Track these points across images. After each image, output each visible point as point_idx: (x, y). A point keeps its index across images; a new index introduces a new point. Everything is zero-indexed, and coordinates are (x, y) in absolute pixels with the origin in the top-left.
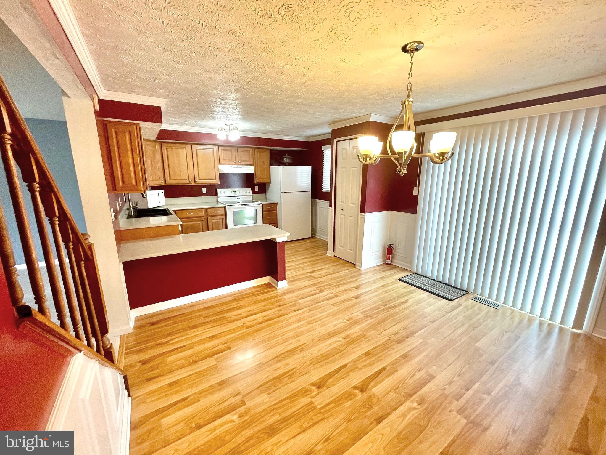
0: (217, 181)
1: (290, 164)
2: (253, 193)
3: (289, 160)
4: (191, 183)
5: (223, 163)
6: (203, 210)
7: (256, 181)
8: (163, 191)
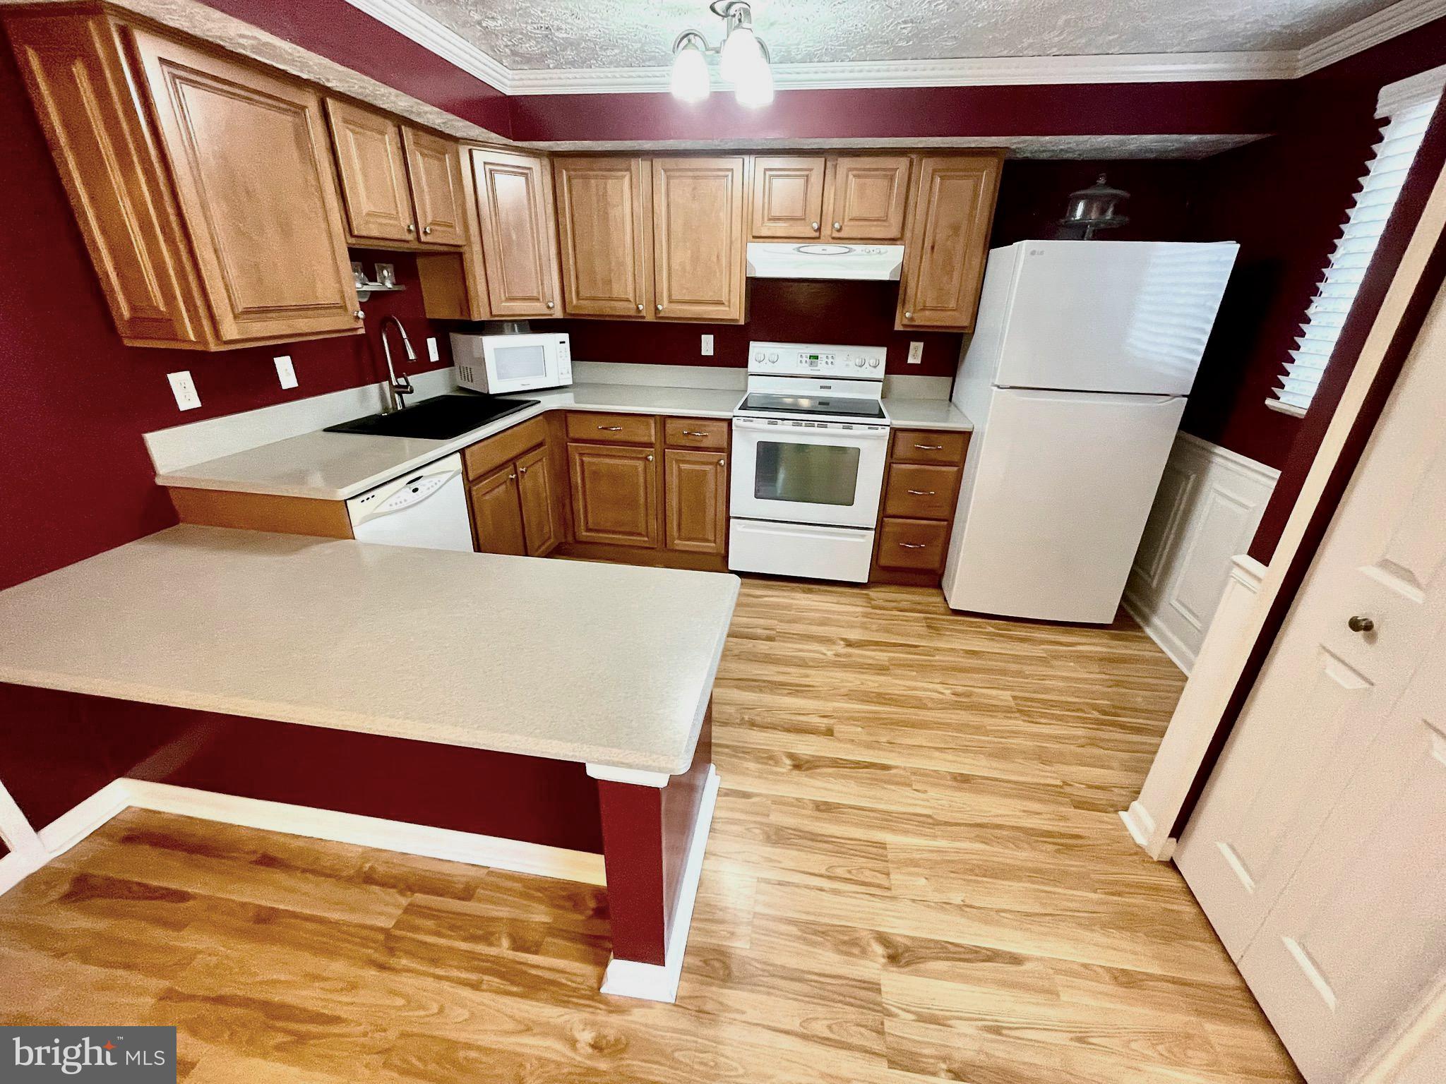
0: (734, 310)
1: (1103, 234)
2: (889, 371)
3: (1103, 211)
4: (644, 313)
5: (765, 232)
6: (652, 422)
7: (904, 318)
8: (565, 337)
